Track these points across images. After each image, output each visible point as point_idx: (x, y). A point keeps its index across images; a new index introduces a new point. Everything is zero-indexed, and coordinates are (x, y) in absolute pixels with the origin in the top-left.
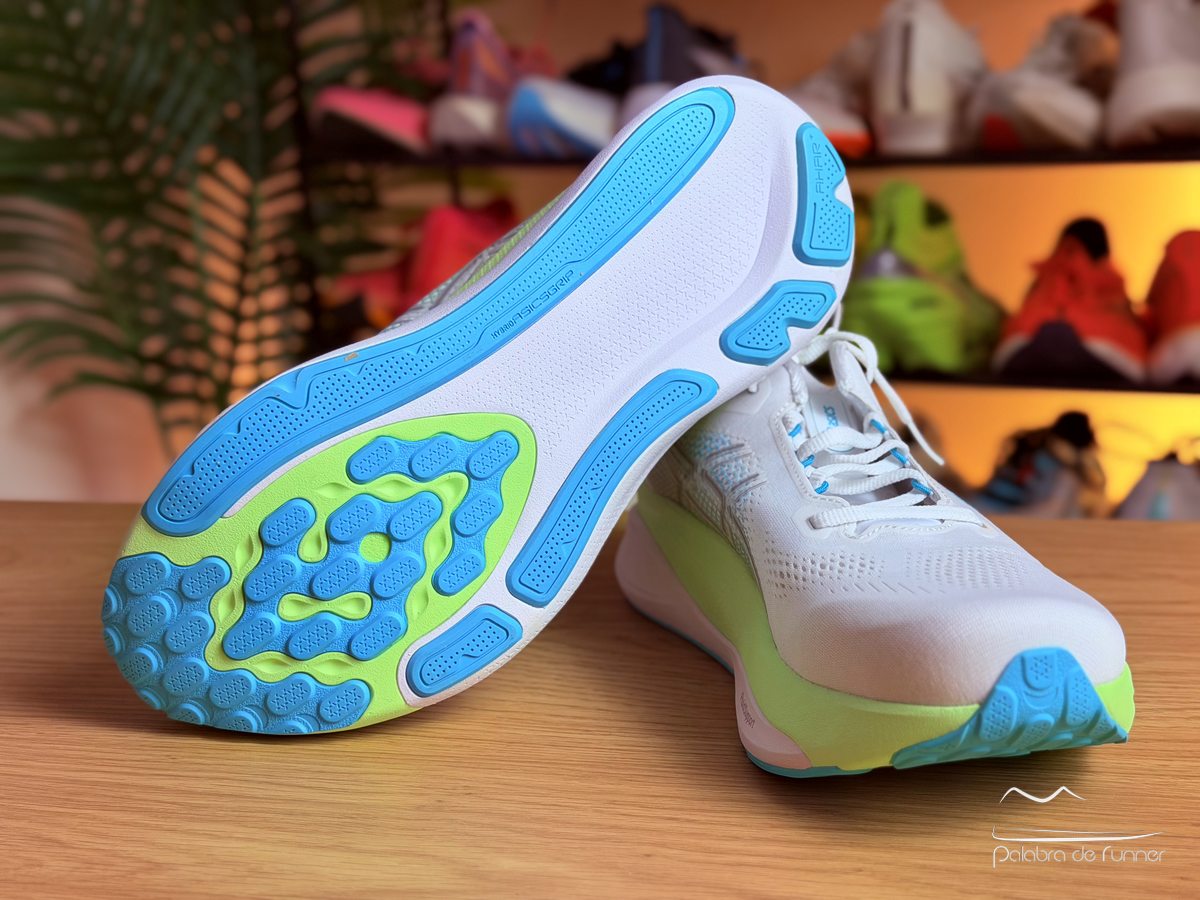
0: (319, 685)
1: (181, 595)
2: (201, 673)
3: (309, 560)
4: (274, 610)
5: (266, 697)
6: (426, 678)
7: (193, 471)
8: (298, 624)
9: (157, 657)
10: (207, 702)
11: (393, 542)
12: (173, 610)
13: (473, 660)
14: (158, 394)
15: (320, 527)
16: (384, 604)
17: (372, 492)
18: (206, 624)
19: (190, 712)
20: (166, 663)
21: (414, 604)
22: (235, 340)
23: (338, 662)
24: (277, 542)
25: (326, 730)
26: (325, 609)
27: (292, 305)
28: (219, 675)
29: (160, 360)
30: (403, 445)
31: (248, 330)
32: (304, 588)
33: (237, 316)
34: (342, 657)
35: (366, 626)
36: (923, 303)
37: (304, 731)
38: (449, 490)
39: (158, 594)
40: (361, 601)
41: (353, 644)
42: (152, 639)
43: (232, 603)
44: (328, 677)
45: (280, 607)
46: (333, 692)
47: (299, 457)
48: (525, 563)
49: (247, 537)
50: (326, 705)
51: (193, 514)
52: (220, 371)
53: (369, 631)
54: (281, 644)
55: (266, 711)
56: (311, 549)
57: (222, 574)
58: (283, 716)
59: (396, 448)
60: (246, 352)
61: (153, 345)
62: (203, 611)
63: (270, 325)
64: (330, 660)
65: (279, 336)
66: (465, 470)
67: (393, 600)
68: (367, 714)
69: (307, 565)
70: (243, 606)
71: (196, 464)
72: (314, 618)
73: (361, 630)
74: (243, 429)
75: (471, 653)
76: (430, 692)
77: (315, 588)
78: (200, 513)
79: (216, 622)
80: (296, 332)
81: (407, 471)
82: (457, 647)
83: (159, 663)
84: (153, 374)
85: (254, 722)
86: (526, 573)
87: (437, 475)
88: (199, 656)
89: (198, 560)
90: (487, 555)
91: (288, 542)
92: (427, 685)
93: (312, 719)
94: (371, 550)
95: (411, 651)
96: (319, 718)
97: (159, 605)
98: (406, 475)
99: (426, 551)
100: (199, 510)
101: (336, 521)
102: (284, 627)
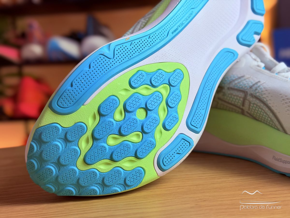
0: (124, 171)
1: (66, 140)
2: (75, 172)
3: (118, 120)
4: (106, 142)
5: (103, 179)
6: (165, 163)
7: (72, 86)
8: (115, 146)
9: (55, 168)
10: (78, 185)
11: (148, 111)
12: (62, 147)
13: (180, 155)
15: (121, 107)
16: (147, 135)
17: (139, 92)
18: (78, 151)
19: (69, 190)
20: (59, 170)
21: (157, 135)
23: (131, 161)
24: (106, 114)
25: (128, 189)
26: (125, 140)
28: (83, 172)
30: (147, 74)
32: (117, 132)
34: (133, 158)
35: (141, 145)
37: (120, 191)
38: (164, 90)
39: (56, 141)
40: (138, 135)
41: (138, 152)
42: (53, 161)
43: (87, 141)
44: (128, 167)
45: (108, 141)
46: (130, 173)
47: (112, 78)
48: (191, 117)
49: (93, 113)
50: (128, 179)
51: (72, 104)
53: (143, 147)
54: (109, 156)
55: (103, 184)
56: (118, 116)
57: (84, 129)
58: (110, 186)
59: (145, 75)
62: (76, 146)
64: (128, 160)
66: (168, 83)
67: (150, 134)
68: (144, 181)
69: (117, 122)
70: (92, 142)
71: (73, 83)
72: (121, 144)
73: (140, 147)
74: (91, 67)
75: (179, 152)
76: (167, 169)
77: (122, 131)
78: (75, 104)
79: (81, 149)
81: (149, 83)
82: (174, 151)
83: (56, 171)
85: (98, 190)
86: (192, 121)
87: (160, 85)
88: (74, 165)
89: (73, 124)
90: (179, 115)
91: (110, 113)
92: (165, 166)
93: (122, 185)
94: (140, 115)
95: (158, 153)
96: (125, 184)
97: (57, 145)
98: (150, 85)
99: (159, 114)
100: (74, 102)
101: (128, 104)
102: (110, 149)
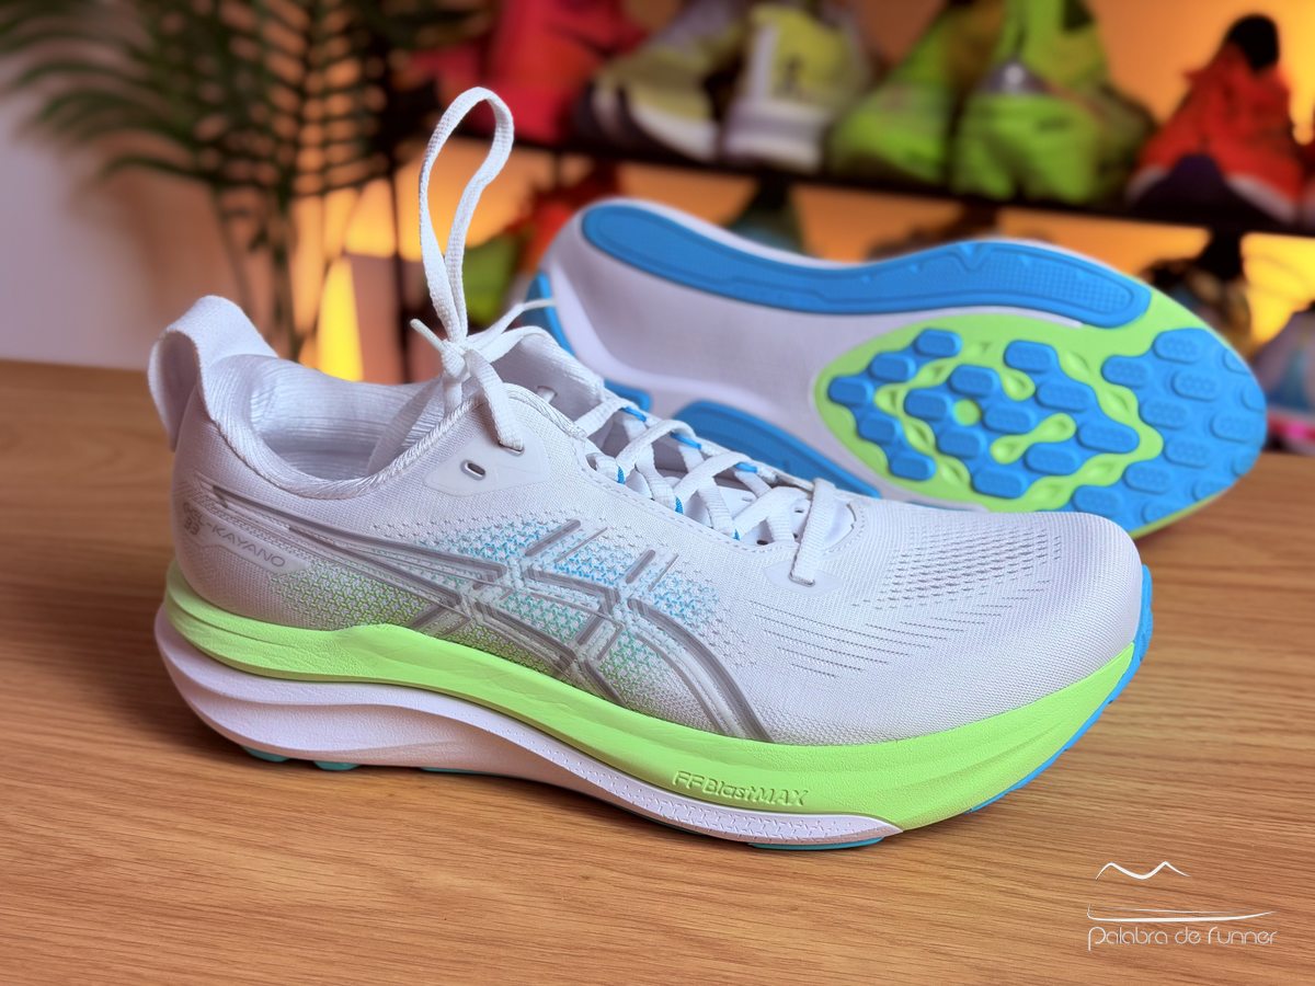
14: (217, 181)
22: (300, 120)
27: (363, 82)
29: (217, 144)
31: (313, 109)
33: (301, 92)
36: (1051, 125)
52: (284, 155)
60: (312, 134)
61: (211, 127)
63: (338, 105)
65: (349, 116)
80: (368, 112)
84: (210, 159)
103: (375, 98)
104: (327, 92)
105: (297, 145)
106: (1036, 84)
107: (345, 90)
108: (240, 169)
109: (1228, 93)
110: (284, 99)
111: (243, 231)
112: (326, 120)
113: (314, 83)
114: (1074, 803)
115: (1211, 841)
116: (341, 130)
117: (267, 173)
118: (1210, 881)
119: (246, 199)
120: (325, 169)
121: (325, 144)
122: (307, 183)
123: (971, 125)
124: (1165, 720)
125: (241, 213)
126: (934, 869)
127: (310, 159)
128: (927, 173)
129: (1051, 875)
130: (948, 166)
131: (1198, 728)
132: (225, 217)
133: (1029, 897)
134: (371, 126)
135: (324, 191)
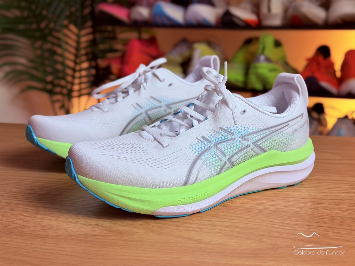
14: (51, 93)
22: (74, 77)
27: (90, 67)
29: (51, 83)
31: (77, 74)
33: (74, 70)
36: (272, 70)
52: (69, 86)
60: (77, 81)
61: (50, 78)
63: (84, 73)
65: (86, 76)
80: (92, 75)
84: (49, 87)
103: (93, 72)
104: (81, 70)
105: (73, 84)
106: (268, 60)
107: (85, 69)
108: (58, 90)
109: (318, 64)
110: (69, 72)
111: (57, 105)
112: (80, 77)
113: (78, 68)
114: (294, 209)
115: (332, 216)
116: (84, 80)
117: (65, 91)
118: (333, 224)
119: (59, 97)
120: (80, 90)
121: (80, 83)
122: (75, 94)
123: (252, 71)
124: (316, 191)
125: (58, 101)
126: (257, 223)
127: (76, 87)
128: (240, 84)
129: (288, 224)
130: (246, 83)
131: (325, 193)
132: (53, 102)
133: (284, 229)
134: (92, 79)
135: (80, 96)
